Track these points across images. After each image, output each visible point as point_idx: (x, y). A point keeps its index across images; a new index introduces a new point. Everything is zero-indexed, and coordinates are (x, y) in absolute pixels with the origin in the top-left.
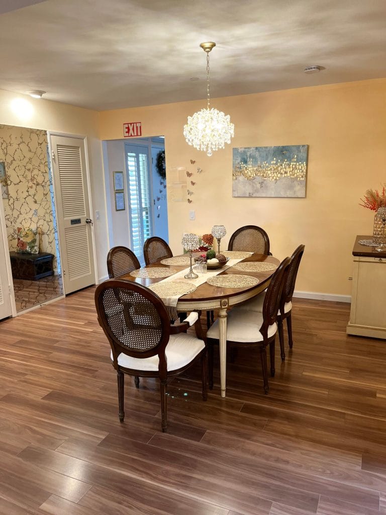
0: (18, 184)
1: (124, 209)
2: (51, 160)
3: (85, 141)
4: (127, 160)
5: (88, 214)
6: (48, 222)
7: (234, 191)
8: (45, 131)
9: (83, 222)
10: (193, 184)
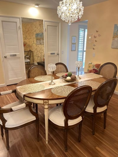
0: (30, 39)
1: (75, 51)
2: (44, 31)
3: (60, 24)
4: (79, 32)
5: (59, 51)
6: (41, 53)
7: (112, 45)
8: (43, 20)
9: (56, 54)
10: (96, 41)
